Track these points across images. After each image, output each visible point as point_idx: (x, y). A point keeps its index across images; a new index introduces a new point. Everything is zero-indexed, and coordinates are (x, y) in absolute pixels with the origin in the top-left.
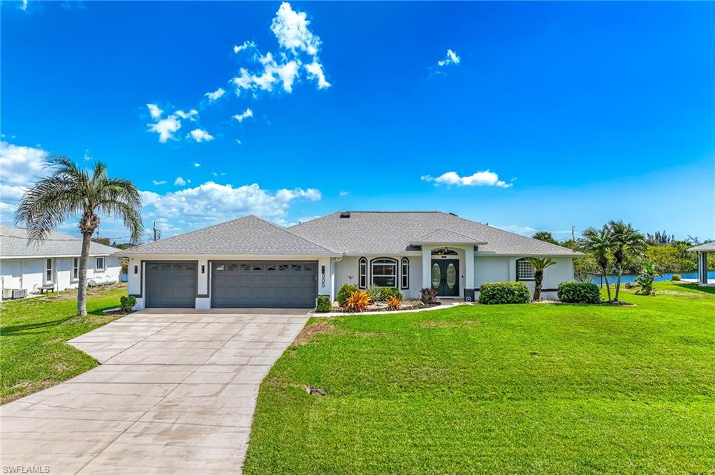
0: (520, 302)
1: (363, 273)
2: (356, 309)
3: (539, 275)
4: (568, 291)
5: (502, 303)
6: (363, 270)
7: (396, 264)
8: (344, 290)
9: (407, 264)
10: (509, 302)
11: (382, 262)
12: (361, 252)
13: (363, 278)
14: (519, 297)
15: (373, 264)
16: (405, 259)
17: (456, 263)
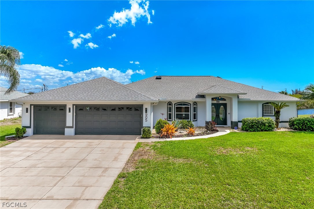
0: (269, 130)
1: (170, 111)
2: (167, 136)
3: (278, 113)
5: (258, 131)
6: (170, 110)
7: (190, 106)
8: (159, 123)
9: (196, 106)
10: (262, 131)
11: (181, 105)
12: (169, 99)
13: (170, 114)
14: (269, 127)
15: (176, 106)
16: (195, 103)
17: (225, 105)
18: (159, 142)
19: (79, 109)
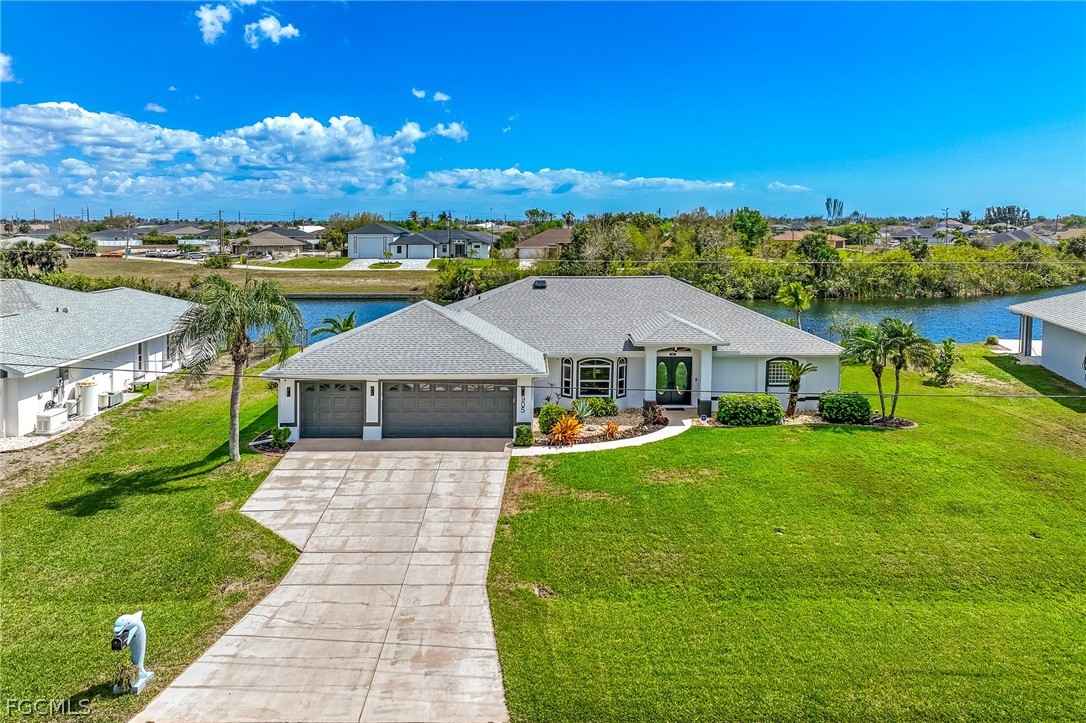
0: (769, 423)
1: (568, 376)
3: (795, 384)
4: (830, 408)
5: (747, 424)
6: (568, 373)
7: (610, 366)
8: (548, 412)
9: (624, 365)
10: (755, 424)
11: (592, 363)
12: (566, 353)
13: (567, 383)
14: (768, 416)
15: (580, 366)
16: (622, 360)
17: (688, 362)
18: (549, 456)
19: (389, 387)
